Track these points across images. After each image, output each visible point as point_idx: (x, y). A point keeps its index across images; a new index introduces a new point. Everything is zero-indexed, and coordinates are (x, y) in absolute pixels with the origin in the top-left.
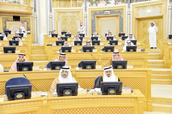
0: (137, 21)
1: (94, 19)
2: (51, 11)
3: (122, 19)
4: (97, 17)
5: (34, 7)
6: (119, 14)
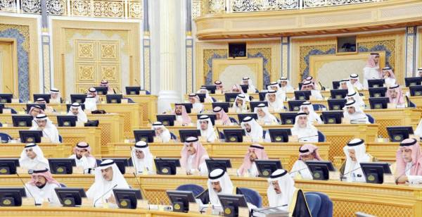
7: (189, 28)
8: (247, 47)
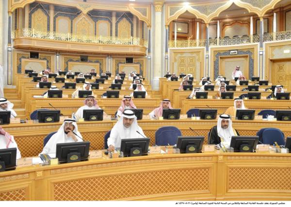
0: (271, 63)
1: (218, 60)
2: (167, 51)
3: (253, 61)
4: (221, 58)
5: (147, 47)
6: (248, 55)
7: (9, 42)
8: (39, 55)
